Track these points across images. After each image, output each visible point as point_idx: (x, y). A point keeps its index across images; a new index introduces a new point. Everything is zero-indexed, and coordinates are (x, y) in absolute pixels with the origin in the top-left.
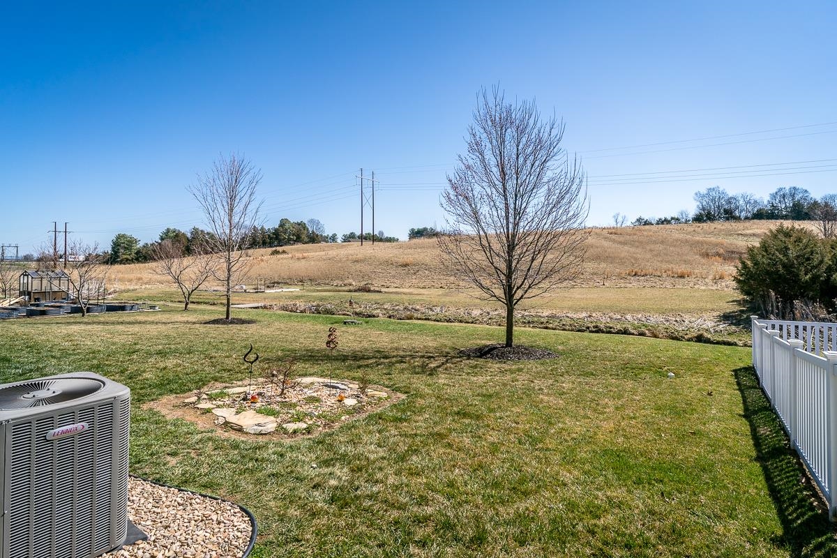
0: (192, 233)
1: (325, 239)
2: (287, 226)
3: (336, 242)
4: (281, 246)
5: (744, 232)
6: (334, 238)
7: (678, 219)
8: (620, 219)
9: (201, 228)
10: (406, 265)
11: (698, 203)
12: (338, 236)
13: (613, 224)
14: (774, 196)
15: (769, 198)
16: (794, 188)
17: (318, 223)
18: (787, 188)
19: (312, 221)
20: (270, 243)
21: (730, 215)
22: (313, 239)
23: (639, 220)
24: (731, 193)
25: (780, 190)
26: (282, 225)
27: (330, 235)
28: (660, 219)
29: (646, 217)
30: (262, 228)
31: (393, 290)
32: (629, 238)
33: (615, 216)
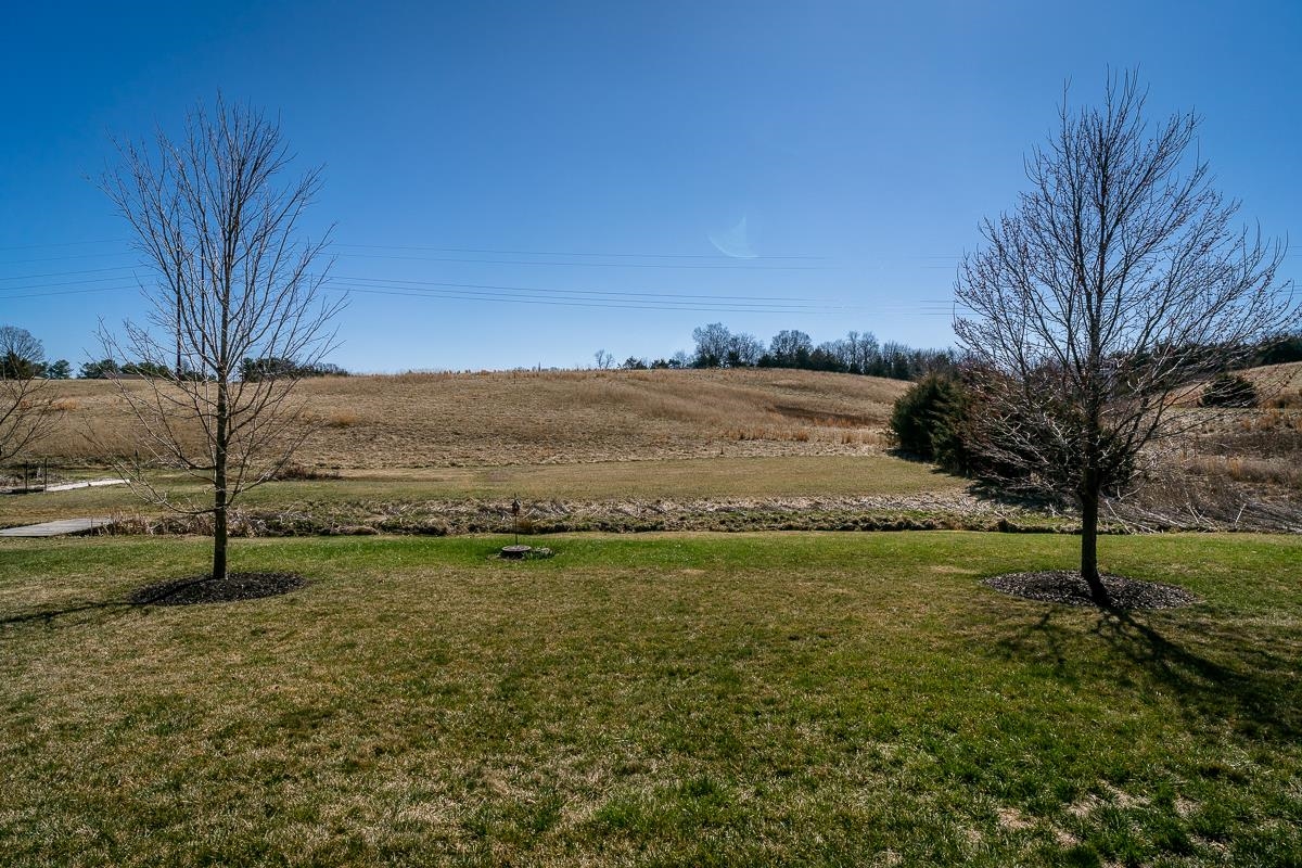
1: (40, 370)
3: (66, 377)
6: (60, 370)
7: (678, 363)
8: (604, 359)
11: (698, 343)
12: (71, 366)
13: (594, 365)
14: (776, 340)
15: (771, 343)
16: (797, 333)
17: (25, 336)
18: (790, 332)
21: (734, 360)
23: (630, 361)
24: (733, 333)
25: (783, 333)
27: (52, 363)
28: (656, 362)
29: (638, 358)
31: (358, 473)
32: (661, 385)
33: (597, 355)
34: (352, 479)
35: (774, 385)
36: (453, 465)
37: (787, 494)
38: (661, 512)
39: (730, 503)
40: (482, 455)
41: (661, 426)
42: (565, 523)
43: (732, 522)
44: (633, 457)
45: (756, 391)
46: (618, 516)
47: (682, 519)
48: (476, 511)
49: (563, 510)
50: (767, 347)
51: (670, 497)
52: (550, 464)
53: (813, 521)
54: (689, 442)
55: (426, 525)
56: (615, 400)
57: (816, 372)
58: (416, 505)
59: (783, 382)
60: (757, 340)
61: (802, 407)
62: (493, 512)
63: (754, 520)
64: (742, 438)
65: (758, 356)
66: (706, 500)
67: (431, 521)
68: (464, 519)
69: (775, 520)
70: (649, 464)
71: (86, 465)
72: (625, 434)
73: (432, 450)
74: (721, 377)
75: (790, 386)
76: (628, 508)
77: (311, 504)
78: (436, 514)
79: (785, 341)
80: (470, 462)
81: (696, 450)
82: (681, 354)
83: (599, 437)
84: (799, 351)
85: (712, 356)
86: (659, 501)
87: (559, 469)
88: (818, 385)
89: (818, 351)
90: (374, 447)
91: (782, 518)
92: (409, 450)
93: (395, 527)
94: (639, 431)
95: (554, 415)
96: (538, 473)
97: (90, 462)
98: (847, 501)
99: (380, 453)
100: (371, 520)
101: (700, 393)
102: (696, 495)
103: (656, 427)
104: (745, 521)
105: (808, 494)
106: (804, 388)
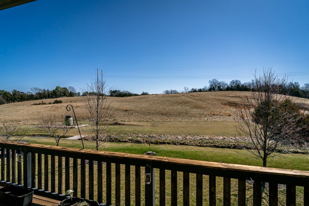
0: (13, 92)
1: (75, 94)
2: (59, 89)
3: (80, 96)
4: (57, 98)
5: (229, 96)
6: (79, 94)
7: (204, 89)
9: (17, 90)
10: (126, 111)
11: (210, 84)
12: (81, 93)
14: (231, 82)
15: (230, 83)
16: (237, 80)
17: (73, 88)
18: (235, 80)
19: (70, 87)
20: (51, 96)
21: (220, 90)
22: (71, 95)
23: (193, 89)
24: (219, 81)
25: (233, 80)
26: (57, 89)
28: (199, 89)
30: (48, 90)
31: (128, 123)
32: (198, 98)
33: (184, 88)
34: (127, 125)
35: (228, 96)
36: (147, 121)
37: (218, 135)
38: (186, 139)
39: (203, 137)
40: (153, 119)
41: (195, 111)
42: (165, 141)
43: (202, 143)
44: (186, 120)
45: (223, 98)
46: (177, 139)
47: (190, 141)
48: (148, 137)
49: (165, 137)
50: (229, 84)
51: (190, 134)
52: (167, 122)
53: (221, 144)
54: (200, 115)
55: (138, 140)
56: (185, 103)
57: (241, 92)
58: (137, 135)
59: (231, 95)
60: (226, 82)
61: (235, 102)
62: (151, 137)
63: (207, 143)
64: (214, 115)
65: (226, 87)
66: (198, 136)
67: (139, 139)
68: (145, 139)
69: (212, 143)
70: (189, 122)
71: (82, 120)
72: (186, 113)
73: (143, 117)
74: (214, 94)
75: (232, 96)
76: (179, 137)
77: (118, 133)
78: (140, 137)
79: (234, 83)
80: (151, 121)
81: (202, 118)
82: (205, 87)
83: (179, 114)
84: (237, 85)
85: (213, 87)
86: (187, 136)
87: (169, 123)
88: (240, 96)
89: (243, 85)
90: (132, 116)
91: (214, 143)
92: (139, 117)
93: (132, 140)
94: (189, 112)
95: (170, 107)
96: (164, 124)
97: (82, 119)
98: (232, 138)
99: (133, 118)
100: (128, 138)
101: (207, 99)
102: (196, 134)
103: (194, 111)
104: (205, 143)
105: (223, 135)
106: (236, 97)
